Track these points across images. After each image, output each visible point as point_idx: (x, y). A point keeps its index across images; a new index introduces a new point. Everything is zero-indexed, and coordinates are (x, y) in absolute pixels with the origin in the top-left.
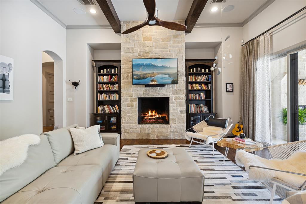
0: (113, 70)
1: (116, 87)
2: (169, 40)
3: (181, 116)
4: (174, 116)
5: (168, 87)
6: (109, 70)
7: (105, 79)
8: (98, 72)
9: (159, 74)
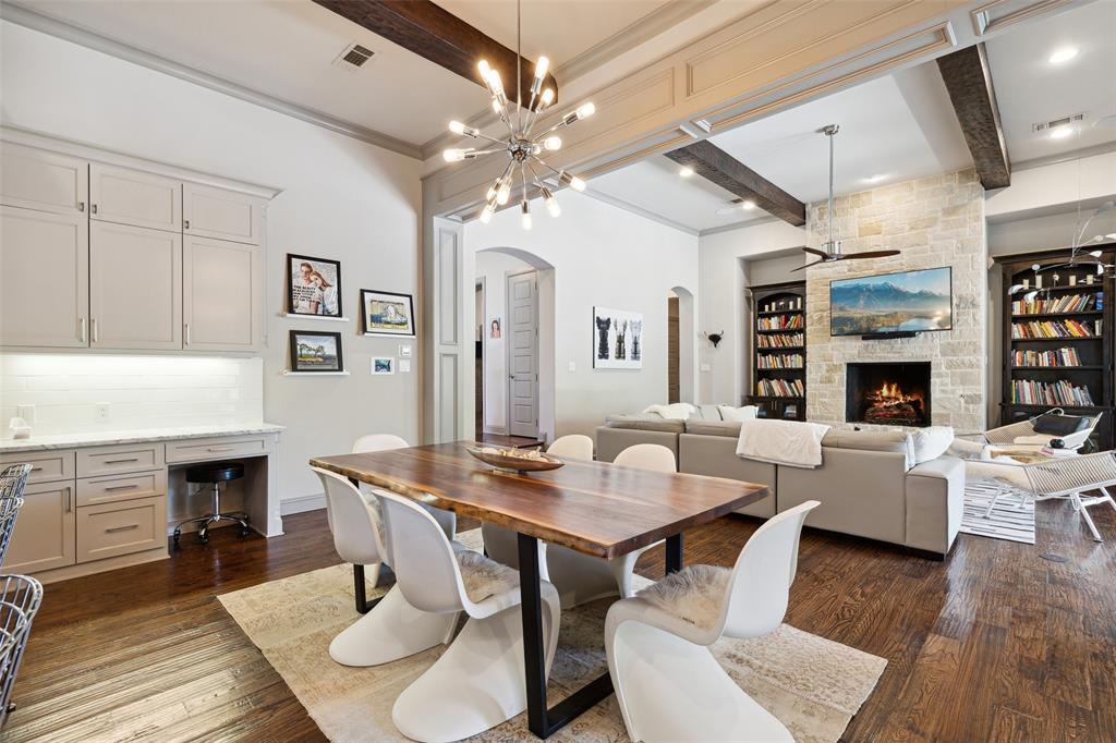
0: (791, 303)
1: (797, 341)
2: (932, 222)
3: (966, 408)
4: (945, 408)
5: (926, 336)
6: (781, 303)
7: (774, 323)
8: (759, 310)
9: (910, 316)
